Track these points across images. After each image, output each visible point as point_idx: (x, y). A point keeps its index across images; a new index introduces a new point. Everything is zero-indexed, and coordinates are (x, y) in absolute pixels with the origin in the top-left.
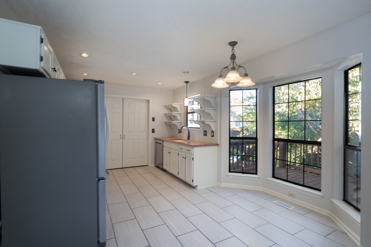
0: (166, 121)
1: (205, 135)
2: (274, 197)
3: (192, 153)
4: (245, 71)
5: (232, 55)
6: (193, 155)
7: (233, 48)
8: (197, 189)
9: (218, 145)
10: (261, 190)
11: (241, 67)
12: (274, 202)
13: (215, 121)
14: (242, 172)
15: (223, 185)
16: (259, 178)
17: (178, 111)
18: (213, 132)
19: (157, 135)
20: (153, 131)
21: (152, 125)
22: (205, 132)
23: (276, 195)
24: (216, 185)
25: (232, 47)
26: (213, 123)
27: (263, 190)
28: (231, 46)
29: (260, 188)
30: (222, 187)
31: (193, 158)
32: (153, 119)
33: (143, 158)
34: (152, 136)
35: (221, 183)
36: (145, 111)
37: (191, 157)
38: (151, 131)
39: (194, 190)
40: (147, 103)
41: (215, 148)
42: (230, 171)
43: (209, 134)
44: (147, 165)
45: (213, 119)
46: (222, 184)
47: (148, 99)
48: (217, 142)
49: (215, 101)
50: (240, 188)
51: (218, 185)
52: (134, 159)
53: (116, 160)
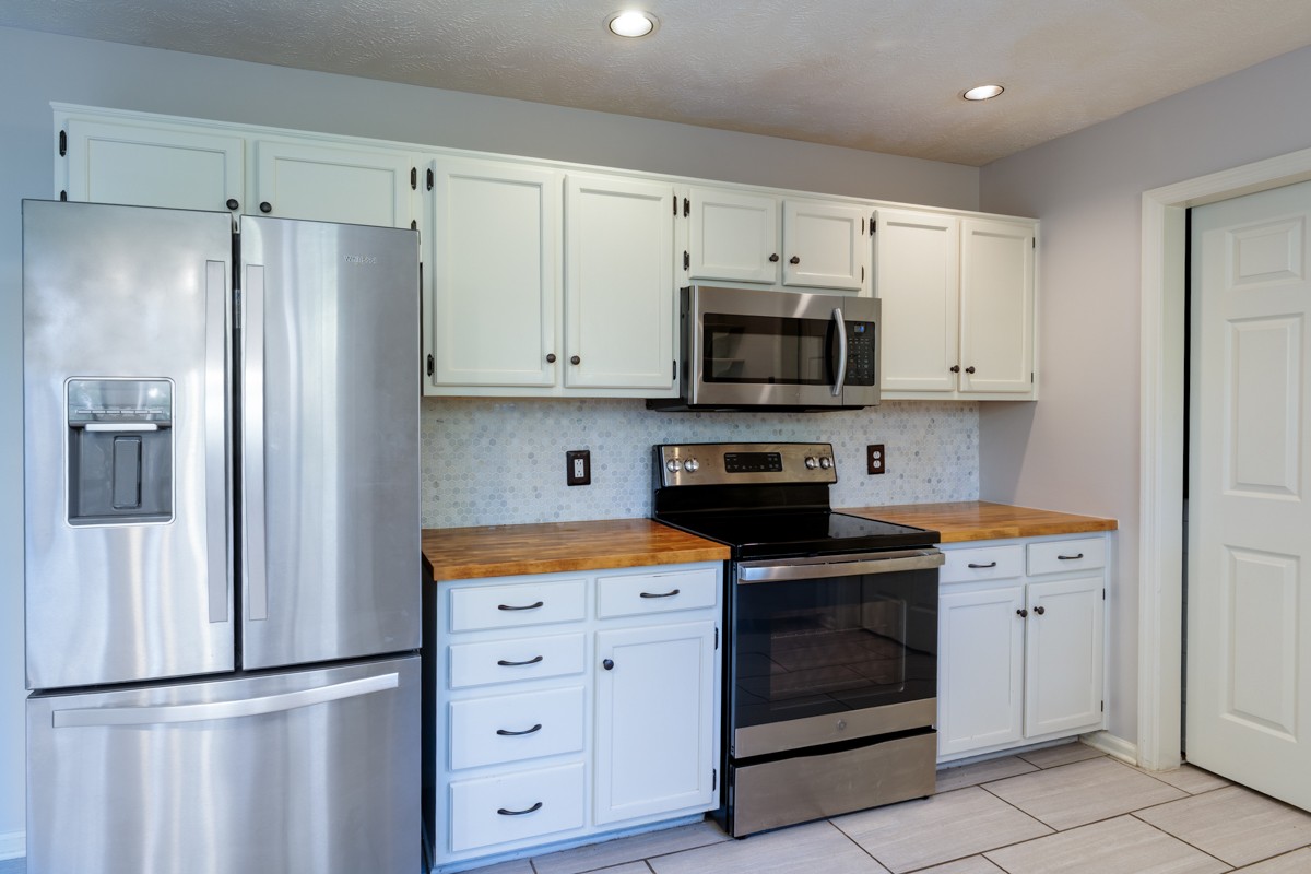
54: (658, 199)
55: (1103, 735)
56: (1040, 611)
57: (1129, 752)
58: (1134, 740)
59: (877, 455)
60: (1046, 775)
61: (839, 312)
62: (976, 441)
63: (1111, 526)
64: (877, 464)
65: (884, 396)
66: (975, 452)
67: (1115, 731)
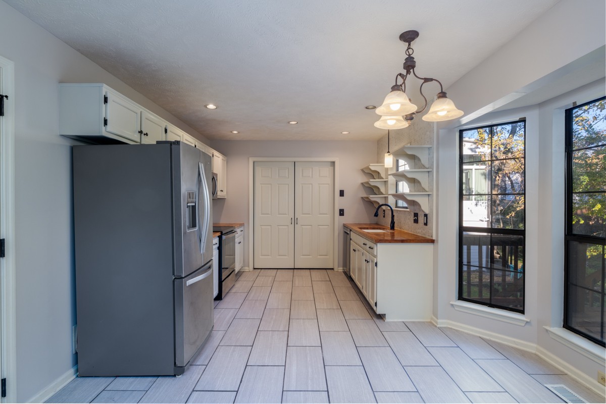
0: (365, 195)
1: (416, 221)
2: (558, 375)
3: (375, 254)
4: (440, 86)
5: (406, 59)
6: (376, 256)
7: (409, 45)
8: (384, 321)
9: (432, 241)
10: (534, 352)
11: (431, 80)
12: (549, 386)
13: (429, 195)
14: (489, 302)
15: (442, 323)
16: (527, 322)
17: (383, 178)
18: (426, 215)
19: (348, 219)
20: (342, 213)
21: (340, 203)
22: (416, 215)
23: (566, 371)
24: (429, 320)
25: (407, 44)
26: (426, 199)
27: (537, 353)
28: (405, 41)
29: (531, 347)
30: (438, 326)
31: (376, 264)
32: (342, 193)
33: (326, 255)
34: (340, 221)
35: (437, 319)
36: (330, 181)
37: (374, 260)
38: (337, 213)
39: (378, 321)
40: (332, 167)
41: (428, 247)
42: (461, 297)
43: (421, 219)
44: (333, 269)
45: (427, 191)
46: (439, 321)
47: (332, 159)
48: (432, 236)
49: (429, 154)
50: (480, 337)
51: (432, 321)
52: (311, 257)
53: (285, 256)
56: (240, 242)
57: (247, 270)
58: (249, 267)
61: (215, 176)
63: (244, 224)
67: (244, 266)
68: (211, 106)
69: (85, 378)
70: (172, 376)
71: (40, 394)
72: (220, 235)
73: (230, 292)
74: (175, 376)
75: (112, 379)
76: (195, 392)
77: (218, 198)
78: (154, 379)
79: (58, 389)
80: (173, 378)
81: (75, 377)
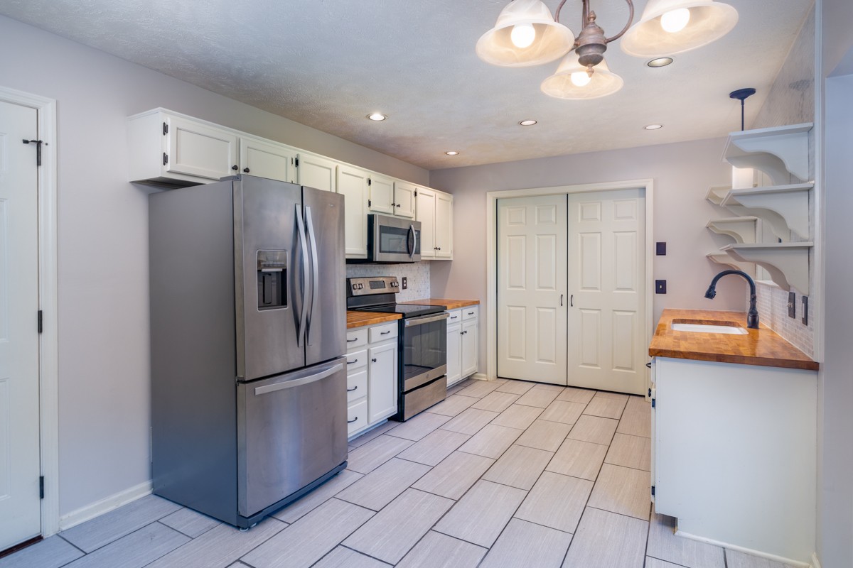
0: (714, 253)
1: (792, 312)
3: (652, 380)
9: (812, 367)
13: (809, 248)
18: (805, 300)
20: (661, 287)
21: (658, 268)
22: (792, 297)
31: (654, 401)
32: (661, 248)
33: (631, 369)
37: (652, 392)
38: (652, 288)
43: (799, 308)
48: (813, 354)
49: (810, 146)
52: (599, 368)
53: (551, 361)
54: (363, 178)
55: (476, 374)
56: (466, 332)
57: (484, 377)
58: (486, 373)
59: (405, 281)
60: (468, 388)
61: (412, 226)
62: (429, 275)
63: (477, 303)
64: (405, 285)
65: (422, 258)
66: (429, 280)
67: (480, 372)
68: (377, 117)
69: (157, 497)
70: (233, 526)
71: (96, 505)
72: (401, 318)
73: (427, 411)
74: (238, 528)
75: (180, 507)
76: (238, 563)
77: (422, 260)
78: (217, 523)
79: (122, 504)
80: (235, 530)
81: (150, 492)
